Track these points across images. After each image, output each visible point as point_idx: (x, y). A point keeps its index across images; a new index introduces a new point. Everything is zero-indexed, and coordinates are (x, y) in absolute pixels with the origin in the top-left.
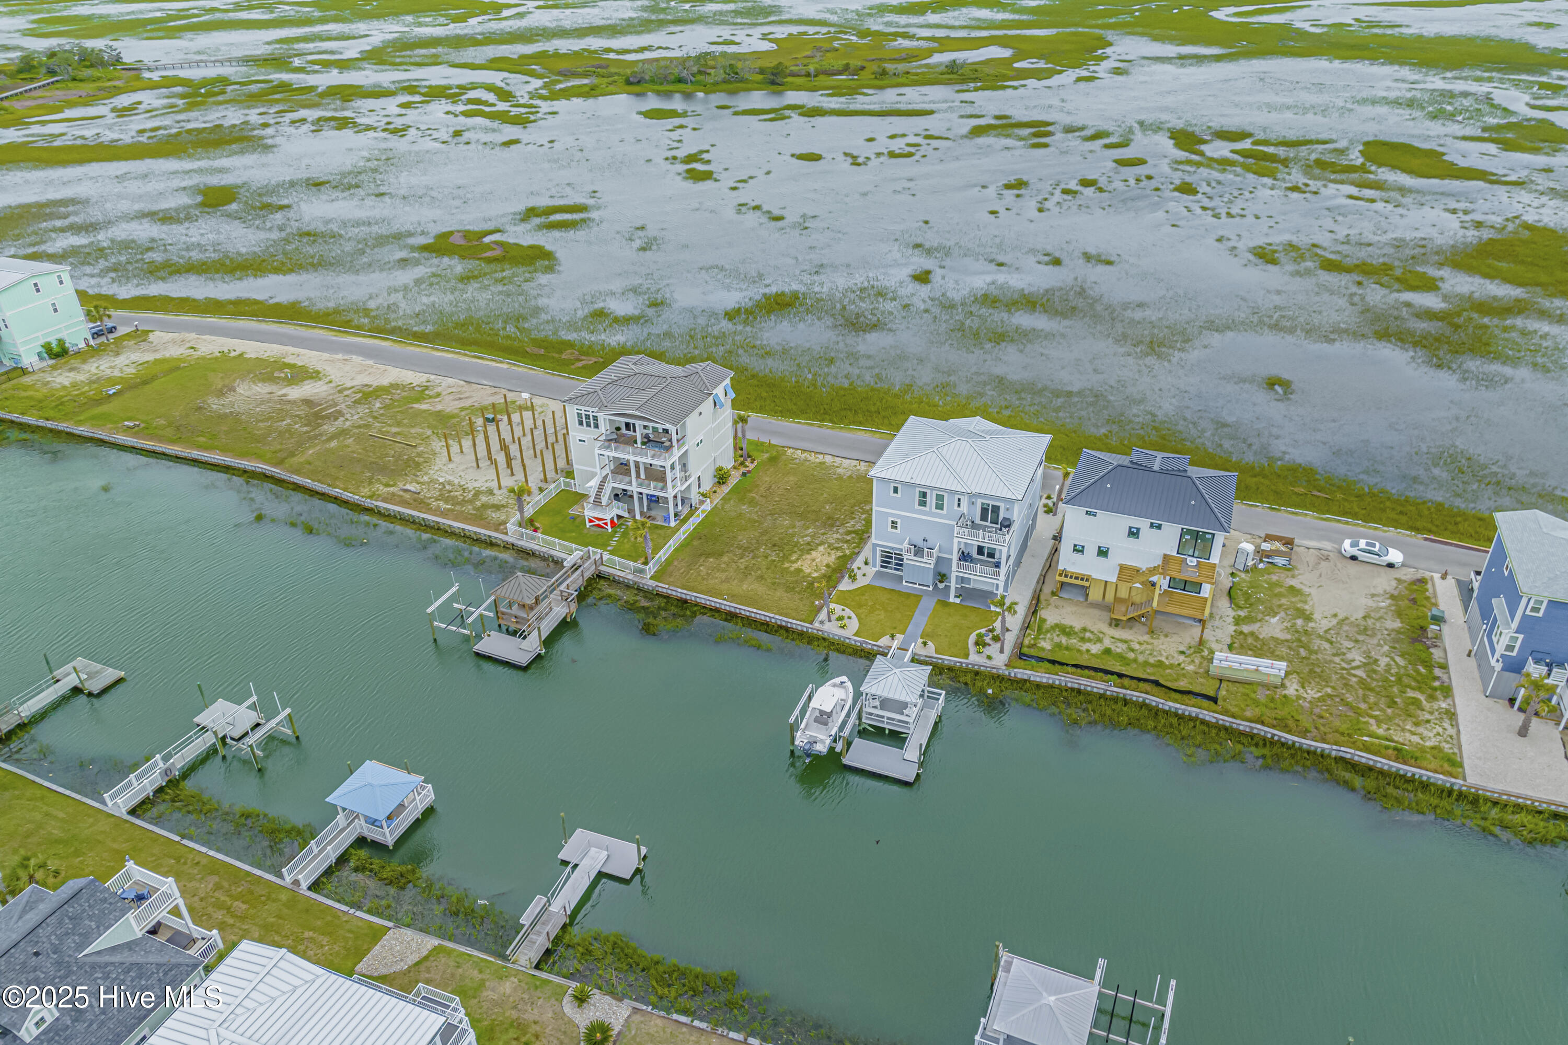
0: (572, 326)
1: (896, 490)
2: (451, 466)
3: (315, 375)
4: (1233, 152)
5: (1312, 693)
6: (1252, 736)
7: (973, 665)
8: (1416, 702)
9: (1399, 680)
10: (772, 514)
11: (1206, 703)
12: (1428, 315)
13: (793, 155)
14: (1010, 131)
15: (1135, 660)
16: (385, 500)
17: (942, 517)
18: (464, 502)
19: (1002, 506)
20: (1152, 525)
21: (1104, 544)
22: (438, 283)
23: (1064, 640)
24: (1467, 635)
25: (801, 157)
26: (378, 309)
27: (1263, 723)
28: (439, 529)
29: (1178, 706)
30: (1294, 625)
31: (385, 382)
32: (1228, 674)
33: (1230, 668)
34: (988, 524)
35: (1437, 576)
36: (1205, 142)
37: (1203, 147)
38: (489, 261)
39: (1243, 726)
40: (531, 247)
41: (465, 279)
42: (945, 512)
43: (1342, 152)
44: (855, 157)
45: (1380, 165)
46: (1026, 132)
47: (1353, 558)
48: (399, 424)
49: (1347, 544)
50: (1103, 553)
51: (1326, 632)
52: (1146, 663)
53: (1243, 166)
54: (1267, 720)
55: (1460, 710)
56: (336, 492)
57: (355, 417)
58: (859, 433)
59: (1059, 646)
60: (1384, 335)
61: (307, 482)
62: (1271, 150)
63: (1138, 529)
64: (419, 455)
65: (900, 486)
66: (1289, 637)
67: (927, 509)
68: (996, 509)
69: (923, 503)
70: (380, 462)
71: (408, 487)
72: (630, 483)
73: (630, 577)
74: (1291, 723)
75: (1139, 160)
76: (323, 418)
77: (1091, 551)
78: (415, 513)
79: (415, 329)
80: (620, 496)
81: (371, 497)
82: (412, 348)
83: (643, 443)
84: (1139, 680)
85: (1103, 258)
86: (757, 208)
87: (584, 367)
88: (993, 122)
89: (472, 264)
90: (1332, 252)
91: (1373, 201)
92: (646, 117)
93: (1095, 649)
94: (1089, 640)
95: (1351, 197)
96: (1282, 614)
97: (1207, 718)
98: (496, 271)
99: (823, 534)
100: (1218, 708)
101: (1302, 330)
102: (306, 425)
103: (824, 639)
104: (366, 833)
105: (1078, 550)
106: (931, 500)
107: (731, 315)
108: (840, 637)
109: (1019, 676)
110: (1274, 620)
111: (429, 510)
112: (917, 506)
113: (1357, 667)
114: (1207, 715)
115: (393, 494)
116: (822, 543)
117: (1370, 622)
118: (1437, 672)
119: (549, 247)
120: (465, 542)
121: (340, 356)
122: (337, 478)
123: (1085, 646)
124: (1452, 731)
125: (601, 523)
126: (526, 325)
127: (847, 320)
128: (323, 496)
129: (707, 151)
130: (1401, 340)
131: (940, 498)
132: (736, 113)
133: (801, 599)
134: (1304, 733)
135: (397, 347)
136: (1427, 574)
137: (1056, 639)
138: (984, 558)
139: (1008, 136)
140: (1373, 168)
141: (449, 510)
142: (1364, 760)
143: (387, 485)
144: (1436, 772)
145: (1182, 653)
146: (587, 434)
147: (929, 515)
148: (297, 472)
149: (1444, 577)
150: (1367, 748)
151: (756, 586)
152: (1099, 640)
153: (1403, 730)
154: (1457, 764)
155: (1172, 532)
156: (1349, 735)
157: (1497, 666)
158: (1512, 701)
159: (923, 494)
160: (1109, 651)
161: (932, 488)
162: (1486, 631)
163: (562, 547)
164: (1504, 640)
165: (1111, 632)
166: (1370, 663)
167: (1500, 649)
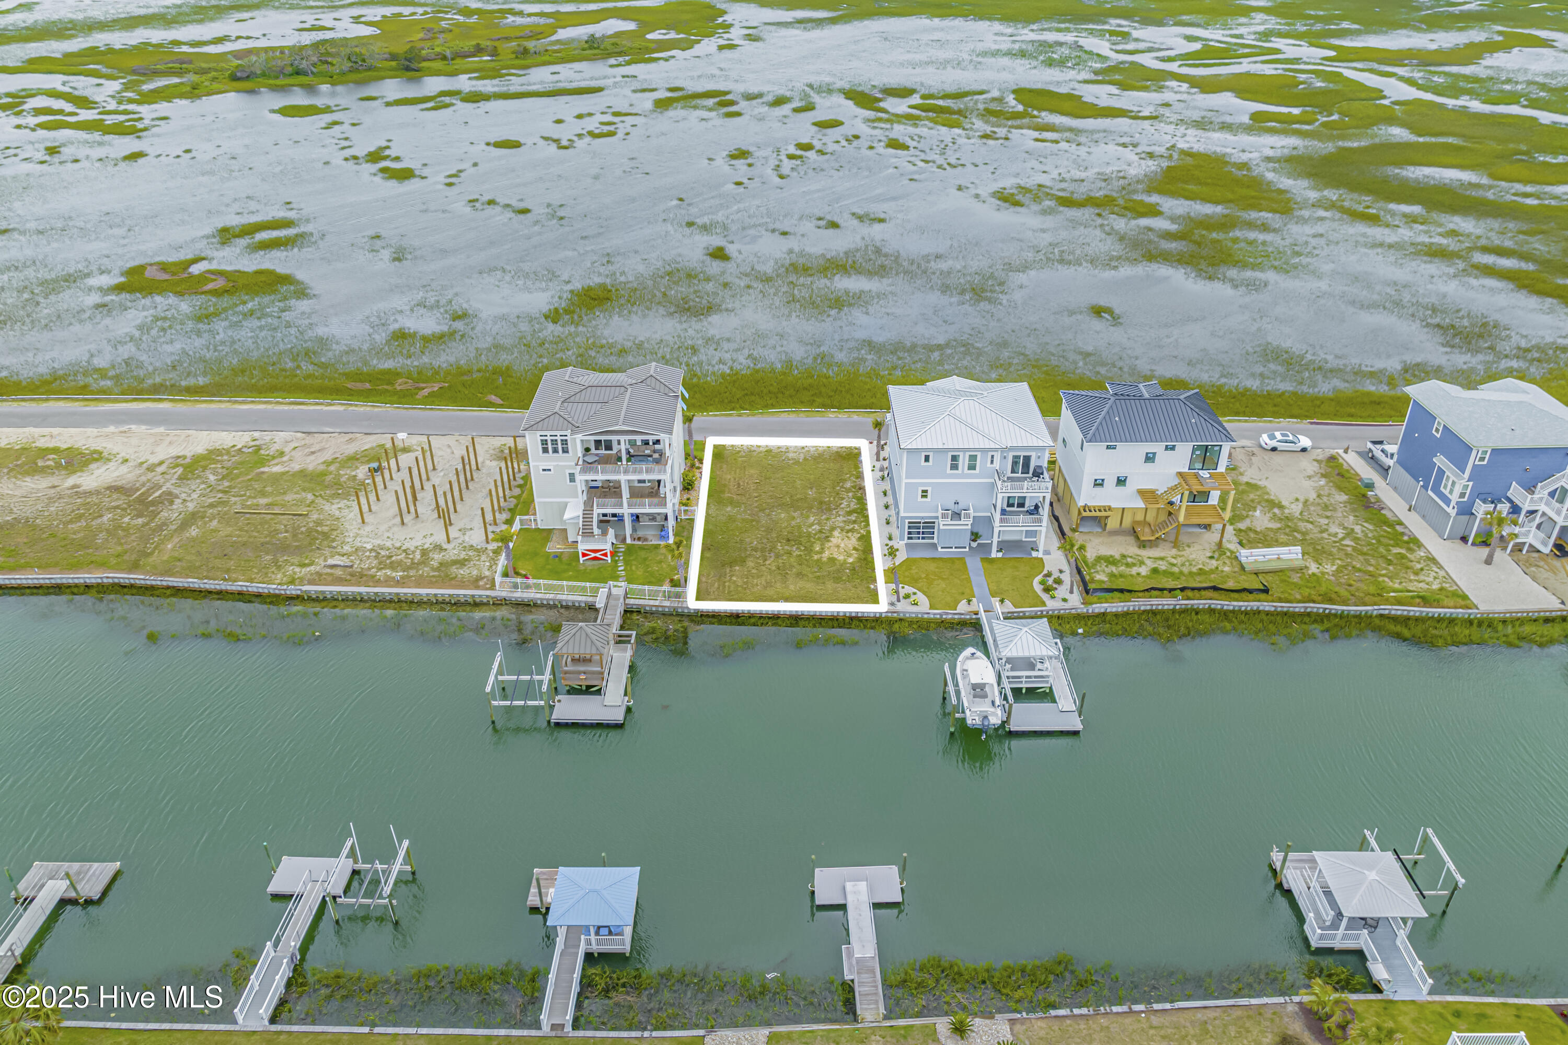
0: (377, 352)
1: (927, 459)
2: (368, 529)
3: (96, 457)
4: (911, 107)
5: (1329, 568)
6: (1309, 614)
7: (1053, 610)
8: (1403, 557)
9: (1379, 541)
10: (763, 510)
11: (1263, 596)
12: (1168, 235)
13: (488, 144)
14: (694, 102)
15: (1181, 573)
16: (311, 582)
17: (976, 476)
18: (414, 565)
19: (1034, 455)
20: (1167, 448)
21: (1122, 474)
22: (170, 327)
23: (1114, 569)
24: (1396, 495)
25: (499, 145)
26: (113, 367)
27: (1314, 602)
28: (399, 601)
29: (1241, 603)
30: (1275, 515)
31: (200, 449)
32: (1261, 567)
33: (1256, 561)
34: (1019, 475)
35: (1341, 452)
36: (880, 100)
37: (882, 104)
38: (215, 293)
39: (1299, 607)
40: (259, 272)
41: (203, 317)
42: (977, 471)
43: (1000, 100)
44: (557, 141)
45: (1040, 110)
46: (711, 102)
47: (1274, 449)
48: (263, 494)
49: (1265, 438)
50: (1121, 482)
51: (1301, 513)
52: (1191, 574)
53: (928, 119)
54: (1315, 598)
55: (1436, 554)
56: (240, 585)
57: (194, 496)
58: (783, 415)
59: (1112, 575)
60: (1151, 257)
61: (193, 582)
62: (941, 103)
63: (1154, 454)
64: (319, 523)
65: (931, 454)
66: (1279, 525)
67: (960, 471)
68: (1027, 459)
69: (954, 467)
70: (274, 541)
71: (331, 562)
72: (621, 506)
73: (667, 604)
74: (1334, 596)
75: (836, 121)
76: (153, 503)
77: (1110, 482)
78: (363, 590)
79: (183, 383)
80: (608, 521)
81: (292, 582)
82: (203, 406)
83: (628, 460)
84: (1199, 589)
85: (872, 216)
86: (491, 202)
87: (431, 395)
88: (669, 94)
89: (199, 300)
90: (1059, 190)
91: (1057, 142)
92: (285, 115)
93: (1144, 571)
94: (1134, 565)
95: (1037, 140)
96: (1259, 507)
97: (1267, 609)
98: (236, 305)
99: (827, 519)
100: (1270, 598)
101: (1087, 261)
102: (139, 515)
103: (901, 620)
104: (595, 948)
105: (1098, 484)
106: (964, 462)
107: (553, 316)
108: (917, 613)
109: (1097, 611)
110: (1258, 513)
111: (378, 583)
112: (949, 471)
113: (1343, 539)
114: (1267, 606)
115: (319, 574)
116: (833, 529)
117: (1325, 499)
118: (1398, 528)
119: (281, 270)
120: (443, 609)
121: (112, 429)
122: (228, 571)
123: (1134, 570)
124: (1442, 573)
125: (598, 555)
126: (323, 360)
127: (677, 306)
128: (221, 595)
129: (388, 147)
130: (1165, 259)
131: (973, 458)
132: (388, 104)
133: (855, 587)
134: (1345, 602)
135: (181, 407)
136: (1334, 452)
137: (1108, 570)
138: (1015, 509)
139: (695, 107)
140: (1035, 113)
141: (402, 577)
142: (1399, 613)
143: (303, 565)
144: (1456, 607)
145: (1211, 557)
146: (553, 461)
147: (963, 477)
148: (168, 572)
149: (1346, 451)
150: (1399, 602)
151: (801, 584)
152: (1142, 563)
153: (1411, 581)
154: (1465, 597)
155: (1184, 450)
156: (1379, 595)
157: (1452, 512)
158: (1464, 539)
159: (954, 458)
160: (1155, 571)
161: (964, 450)
162: (1425, 487)
163: (571, 589)
164: (1458, 490)
165: (1145, 553)
166: (1350, 533)
167: (1454, 498)
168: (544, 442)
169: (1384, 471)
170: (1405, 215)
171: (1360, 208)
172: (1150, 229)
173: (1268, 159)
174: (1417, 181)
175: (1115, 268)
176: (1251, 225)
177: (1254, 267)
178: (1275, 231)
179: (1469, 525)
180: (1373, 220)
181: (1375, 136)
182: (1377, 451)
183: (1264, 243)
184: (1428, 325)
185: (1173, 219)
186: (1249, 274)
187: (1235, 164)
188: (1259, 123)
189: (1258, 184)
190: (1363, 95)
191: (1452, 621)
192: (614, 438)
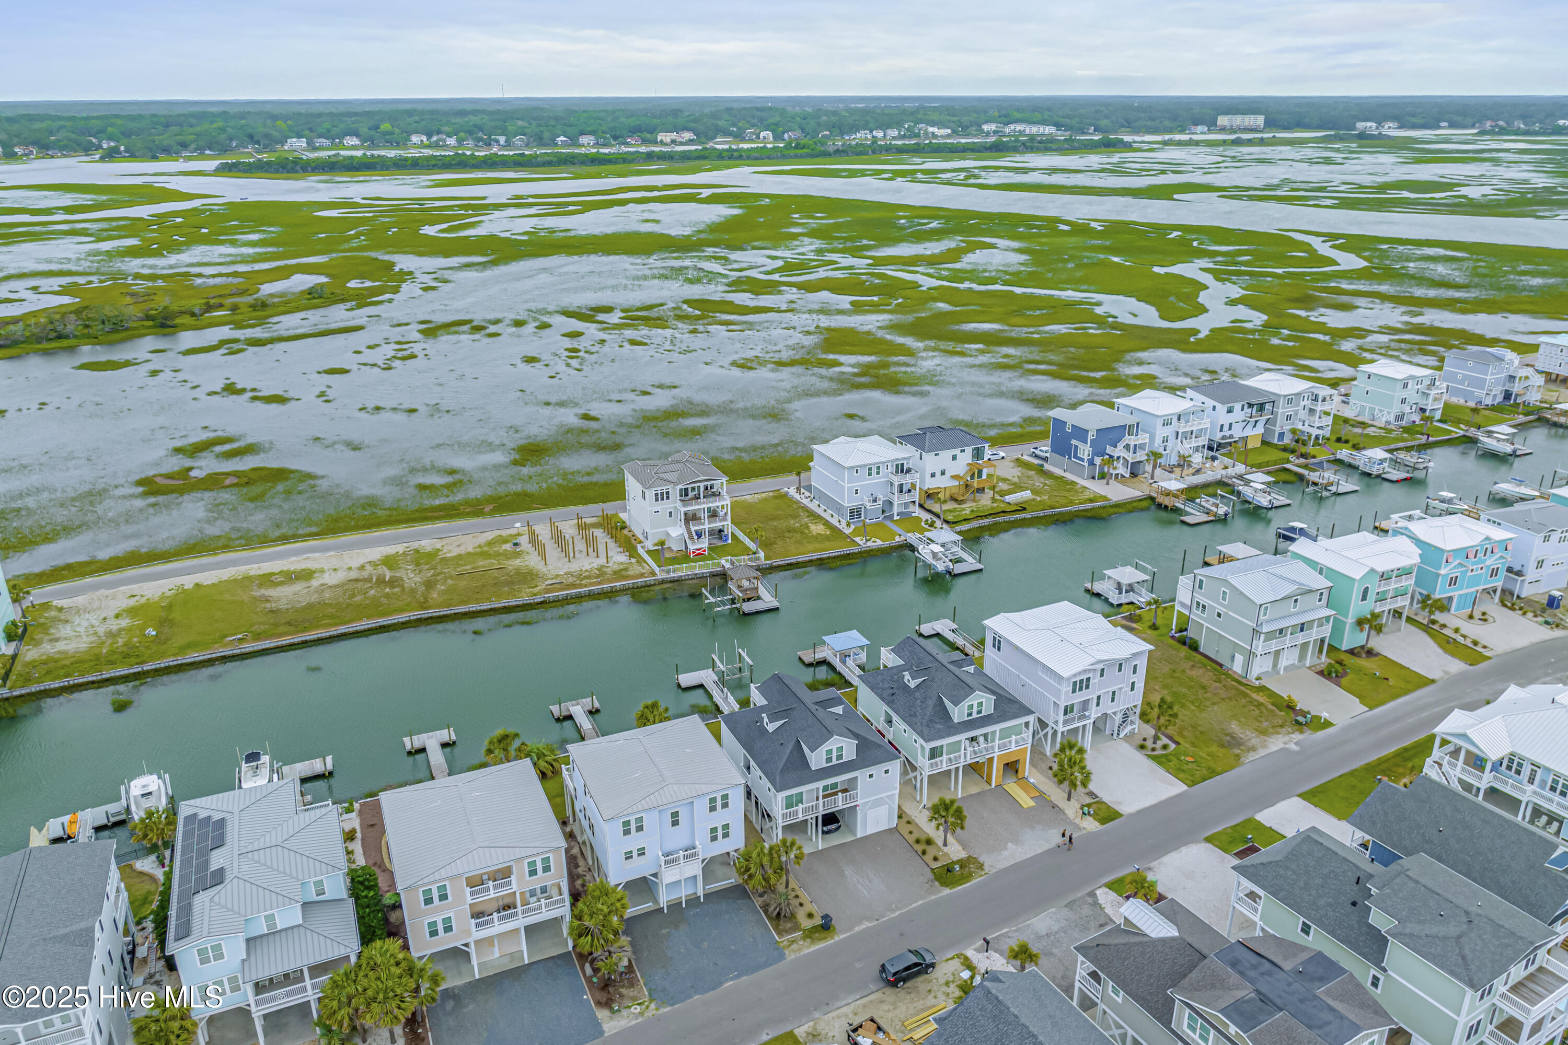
1: (857, 471)
2: (551, 567)
3: (310, 571)
5: (1045, 497)
6: (1050, 515)
8: (1072, 488)
9: (1059, 485)
11: (1026, 512)
15: (982, 510)
17: (881, 477)
19: (905, 462)
20: (960, 451)
21: (943, 469)
24: (1056, 467)
27: (1048, 510)
29: (1018, 516)
30: (1008, 483)
32: (1016, 502)
33: (1012, 500)
34: (899, 474)
35: (1020, 456)
39: (1041, 514)
42: (881, 474)
50: (943, 473)
51: (1019, 480)
52: (986, 510)
55: (1084, 485)
59: (954, 516)
63: (955, 455)
64: (517, 570)
65: (859, 469)
66: (1013, 486)
67: (872, 476)
68: (902, 465)
69: (870, 474)
70: (501, 581)
72: (704, 524)
74: (1054, 507)
76: (392, 581)
77: (938, 474)
81: (535, 595)
83: (704, 497)
84: (996, 514)
93: (968, 512)
100: (1028, 512)
102: (393, 587)
105: (933, 476)
106: (874, 471)
111: (583, 586)
112: (867, 477)
113: (1043, 486)
114: (1029, 515)
115: (546, 589)
117: (1025, 474)
118: (1064, 479)
124: (1092, 491)
125: (701, 551)
131: (878, 468)
134: (1060, 509)
136: (1016, 456)
137: (952, 515)
142: (1083, 508)
143: (532, 587)
144: (1105, 502)
145: (993, 501)
147: (874, 479)
148: (452, 605)
149: (1022, 455)
153: (1081, 496)
154: (1105, 497)
155: (969, 450)
156: (1071, 503)
157: (1086, 464)
158: (1093, 478)
159: (870, 469)
160: (972, 511)
161: (874, 464)
162: (1070, 458)
163: (700, 567)
164: (1086, 453)
165: (963, 506)
166: (1045, 484)
167: (1086, 458)
168: (657, 495)
169: (1046, 459)
170: (977, 350)
171: (951, 348)
172: (843, 373)
173: (880, 328)
174: (970, 331)
175: (840, 395)
176: (898, 364)
177: (916, 385)
178: (912, 365)
179: (1095, 470)
180: (961, 354)
181: (931, 309)
182: (1037, 452)
183: (912, 372)
184: (1023, 400)
185: (852, 366)
186: (916, 388)
187: (864, 333)
188: (858, 308)
189: (883, 341)
190: (909, 286)
191: (1104, 507)
192: (696, 485)
